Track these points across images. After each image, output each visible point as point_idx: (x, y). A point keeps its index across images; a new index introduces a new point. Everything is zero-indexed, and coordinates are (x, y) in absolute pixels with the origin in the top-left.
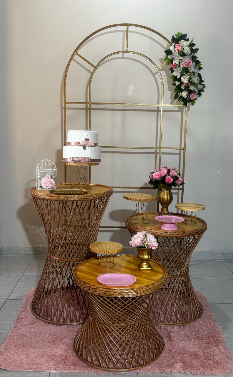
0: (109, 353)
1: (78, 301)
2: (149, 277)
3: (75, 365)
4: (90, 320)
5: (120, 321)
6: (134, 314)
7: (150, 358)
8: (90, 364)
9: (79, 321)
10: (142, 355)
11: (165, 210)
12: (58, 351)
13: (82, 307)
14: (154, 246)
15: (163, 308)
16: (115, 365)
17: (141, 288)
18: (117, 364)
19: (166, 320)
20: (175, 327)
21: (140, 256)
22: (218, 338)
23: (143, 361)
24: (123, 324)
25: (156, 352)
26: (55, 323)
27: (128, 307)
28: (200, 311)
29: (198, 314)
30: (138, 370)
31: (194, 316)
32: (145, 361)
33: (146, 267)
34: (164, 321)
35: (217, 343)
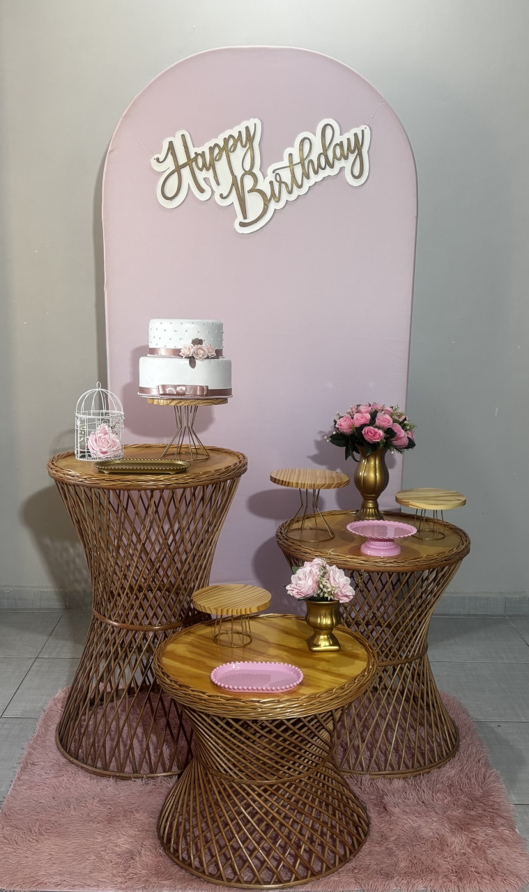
0: (240, 847)
1: (168, 724)
2: (334, 669)
3: (159, 873)
4: (195, 769)
5: (266, 772)
6: (298, 756)
7: (337, 857)
8: (197, 873)
9: (170, 770)
10: (319, 849)
11: (371, 505)
12: (120, 841)
13: (175, 736)
14: (346, 596)
15: (368, 736)
16: (255, 875)
17: (315, 698)
18: (258, 871)
19: (373, 764)
20: (396, 781)
21: (312, 619)
22: (496, 807)
23: (320, 864)
24: (273, 780)
25: (350, 841)
26: (113, 774)
27: (285, 740)
28: (454, 743)
29: (449, 749)
30: (309, 885)
31: (440, 755)
32: (325, 865)
33: (327, 644)
34: (369, 767)
35: (492, 819)
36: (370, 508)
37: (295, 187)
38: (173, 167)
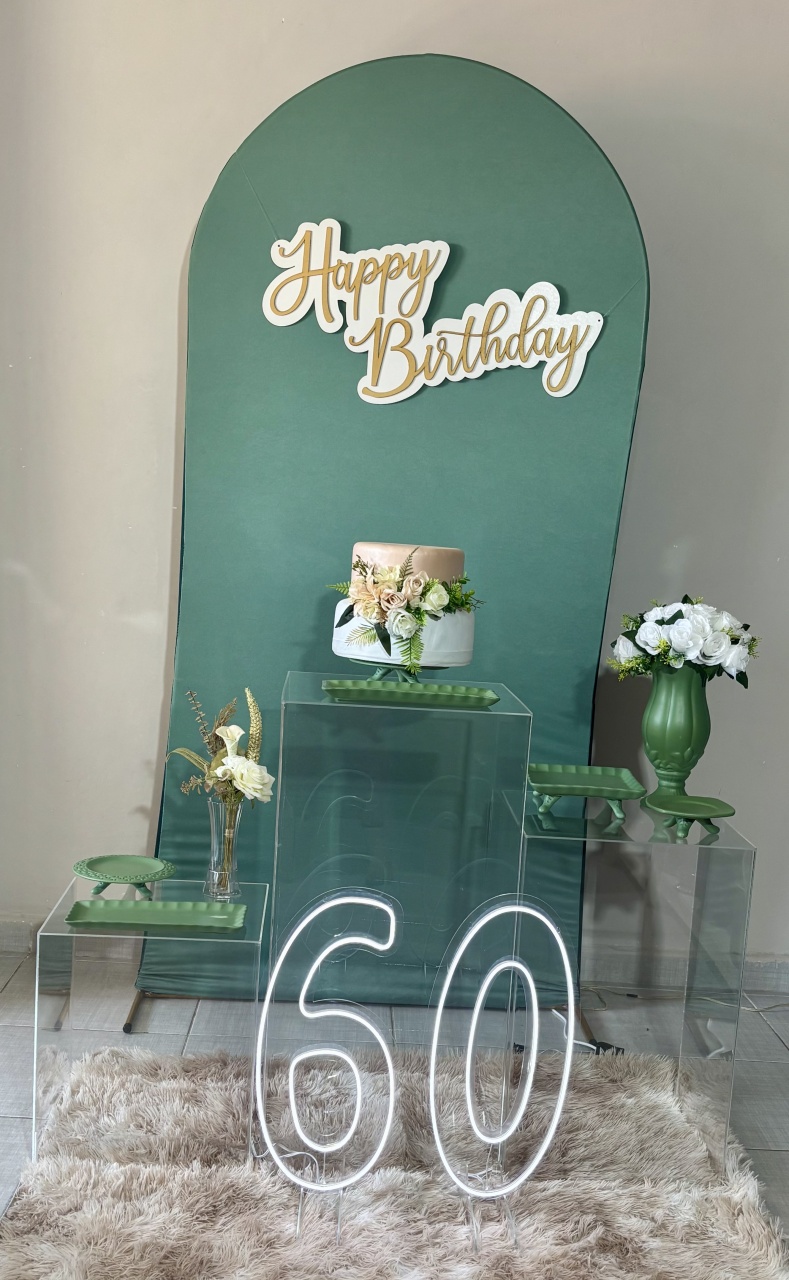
37: (461, 366)
38: (298, 269)
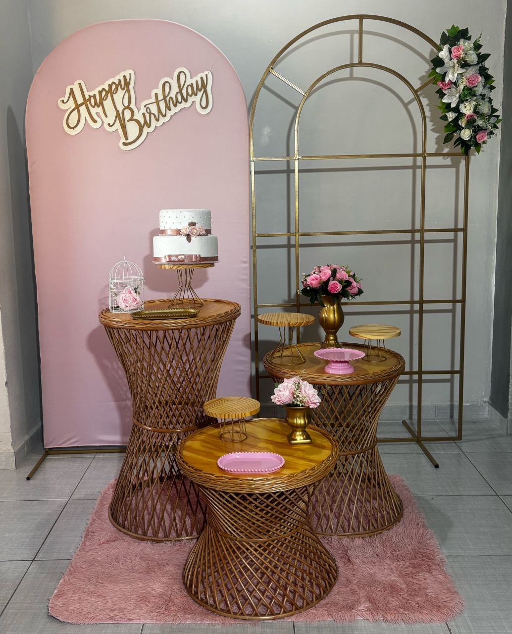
0: (243, 589)
1: (189, 501)
2: (306, 456)
3: (185, 610)
4: (209, 532)
5: (260, 532)
6: (283, 521)
7: (314, 595)
8: (211, 609)
9: (191, 535)
10: (301, 590)
11: (332, 338)
12: (156, 586)
13: (194, 510)
14: (314, 403)
15: (335, 507)
16: (254, 610)
17: (293, 477)
18: (256, 607)
19: (340, 528)
20: (356, 539)
21: (290, 421)
22: (432, 557)
23: (302, 601)
24: (265, 539)
25: (323, 584)
26: (150, 538)
27: (272, 509)
28: (399, 511)
29: (396, 516)
30: (294, 617)
31: (389, 519)
32: (305, 601)
33: (302, 438)
34: (336, 530)
35: (429, 566)
36: (331, 340)
